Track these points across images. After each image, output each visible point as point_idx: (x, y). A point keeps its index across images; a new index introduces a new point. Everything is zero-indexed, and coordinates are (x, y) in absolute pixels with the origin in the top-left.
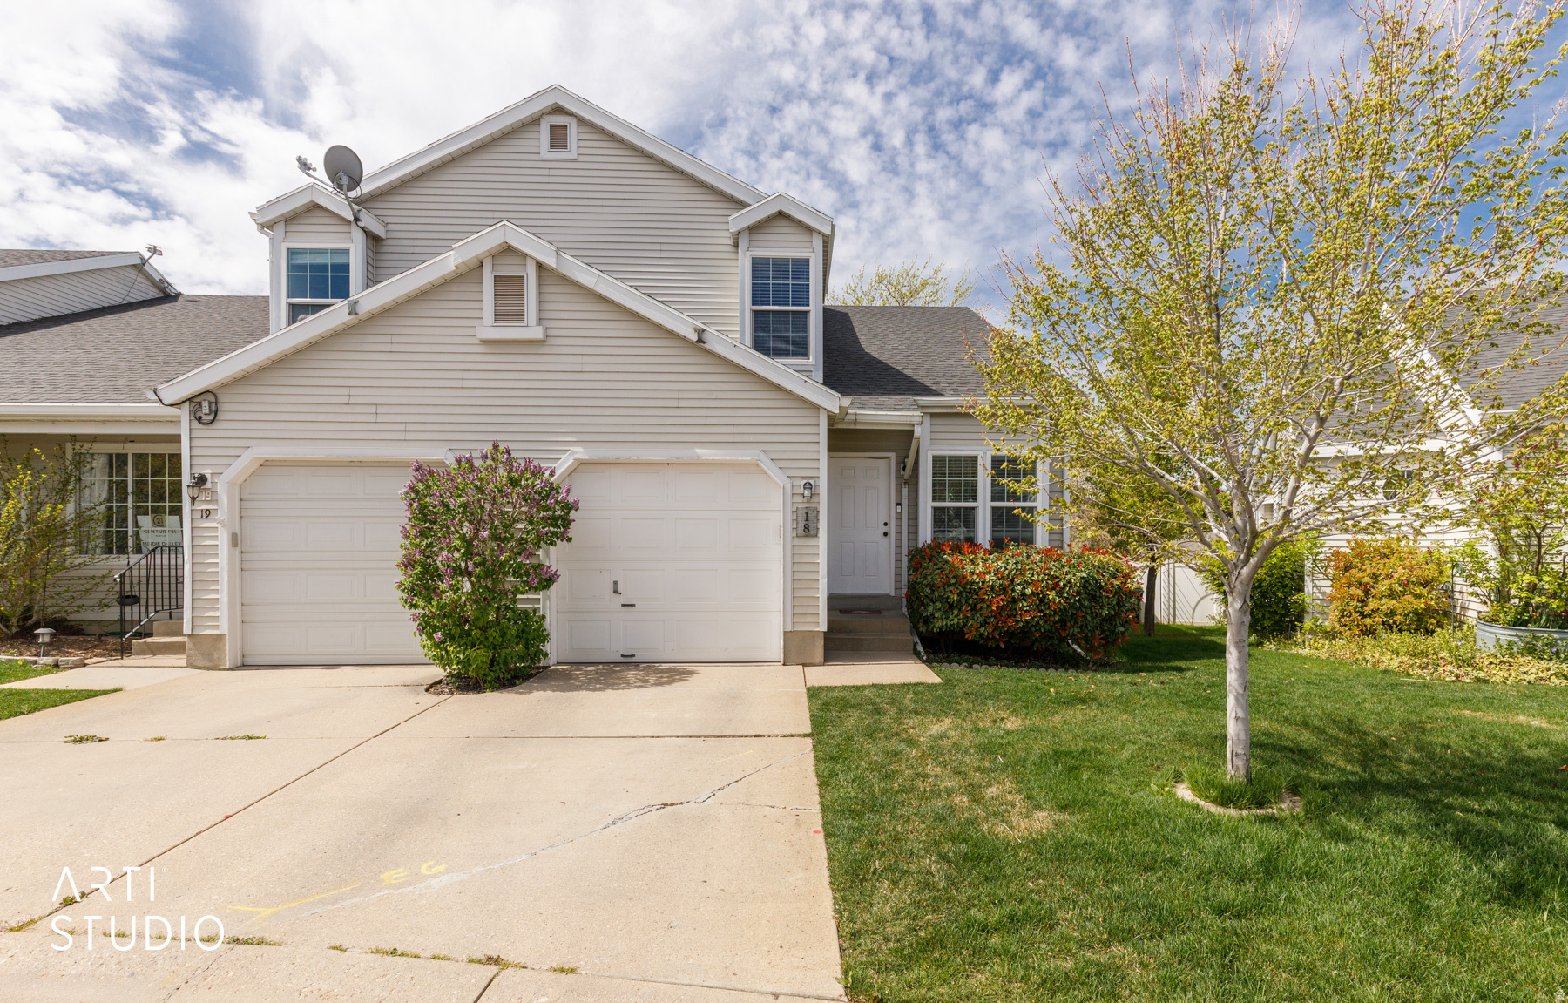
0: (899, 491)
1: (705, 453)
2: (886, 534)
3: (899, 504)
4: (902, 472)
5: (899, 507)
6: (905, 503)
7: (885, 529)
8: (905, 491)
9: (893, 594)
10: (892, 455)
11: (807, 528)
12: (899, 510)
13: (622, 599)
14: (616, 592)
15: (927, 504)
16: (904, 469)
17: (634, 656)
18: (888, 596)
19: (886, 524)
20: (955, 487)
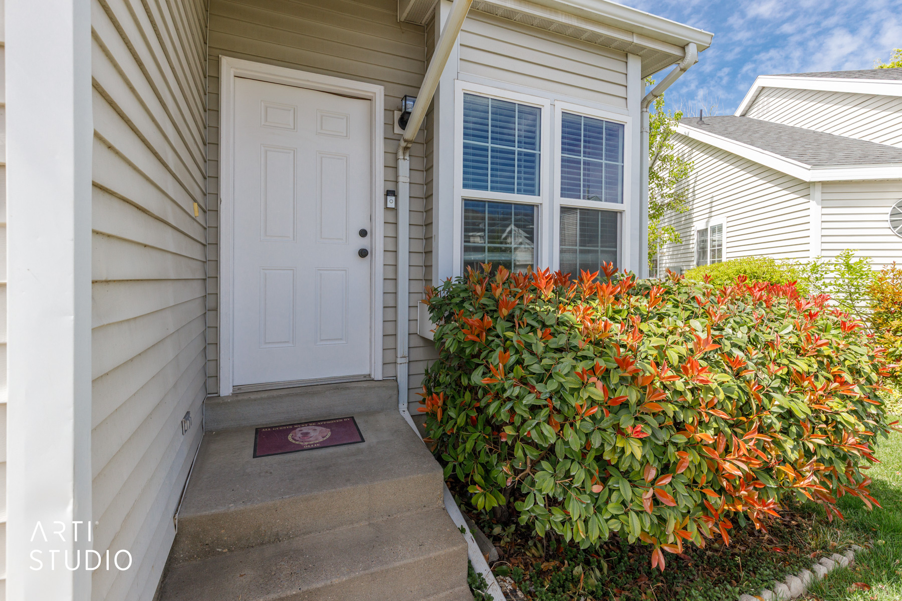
0: (393, 168)
2: (363, 253)
3: (389, 193)
4: (398, 130)
5: (391, 199)
6: (404, 190)
7: (364, 243)
8: (404, 166)
9: (378, 375)
10: (377, 91)
12: (391, 205)
16: (403, 122)
18: (368, 379)
19: (363, 233)
20: (504, 160)
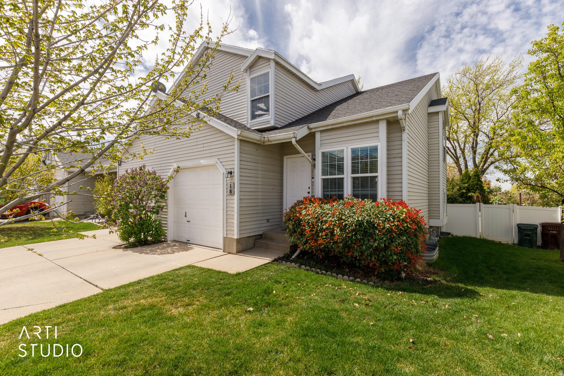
1: (203, 162)
2: (309, 193)
5: (313, 179)
7: (309, 190)
11: (231, 191)
12: (313, 181)
13: (187, 219)
14: (186, 216)
15: (319, 177)
17: (189, 241)
19: (309, 188)
